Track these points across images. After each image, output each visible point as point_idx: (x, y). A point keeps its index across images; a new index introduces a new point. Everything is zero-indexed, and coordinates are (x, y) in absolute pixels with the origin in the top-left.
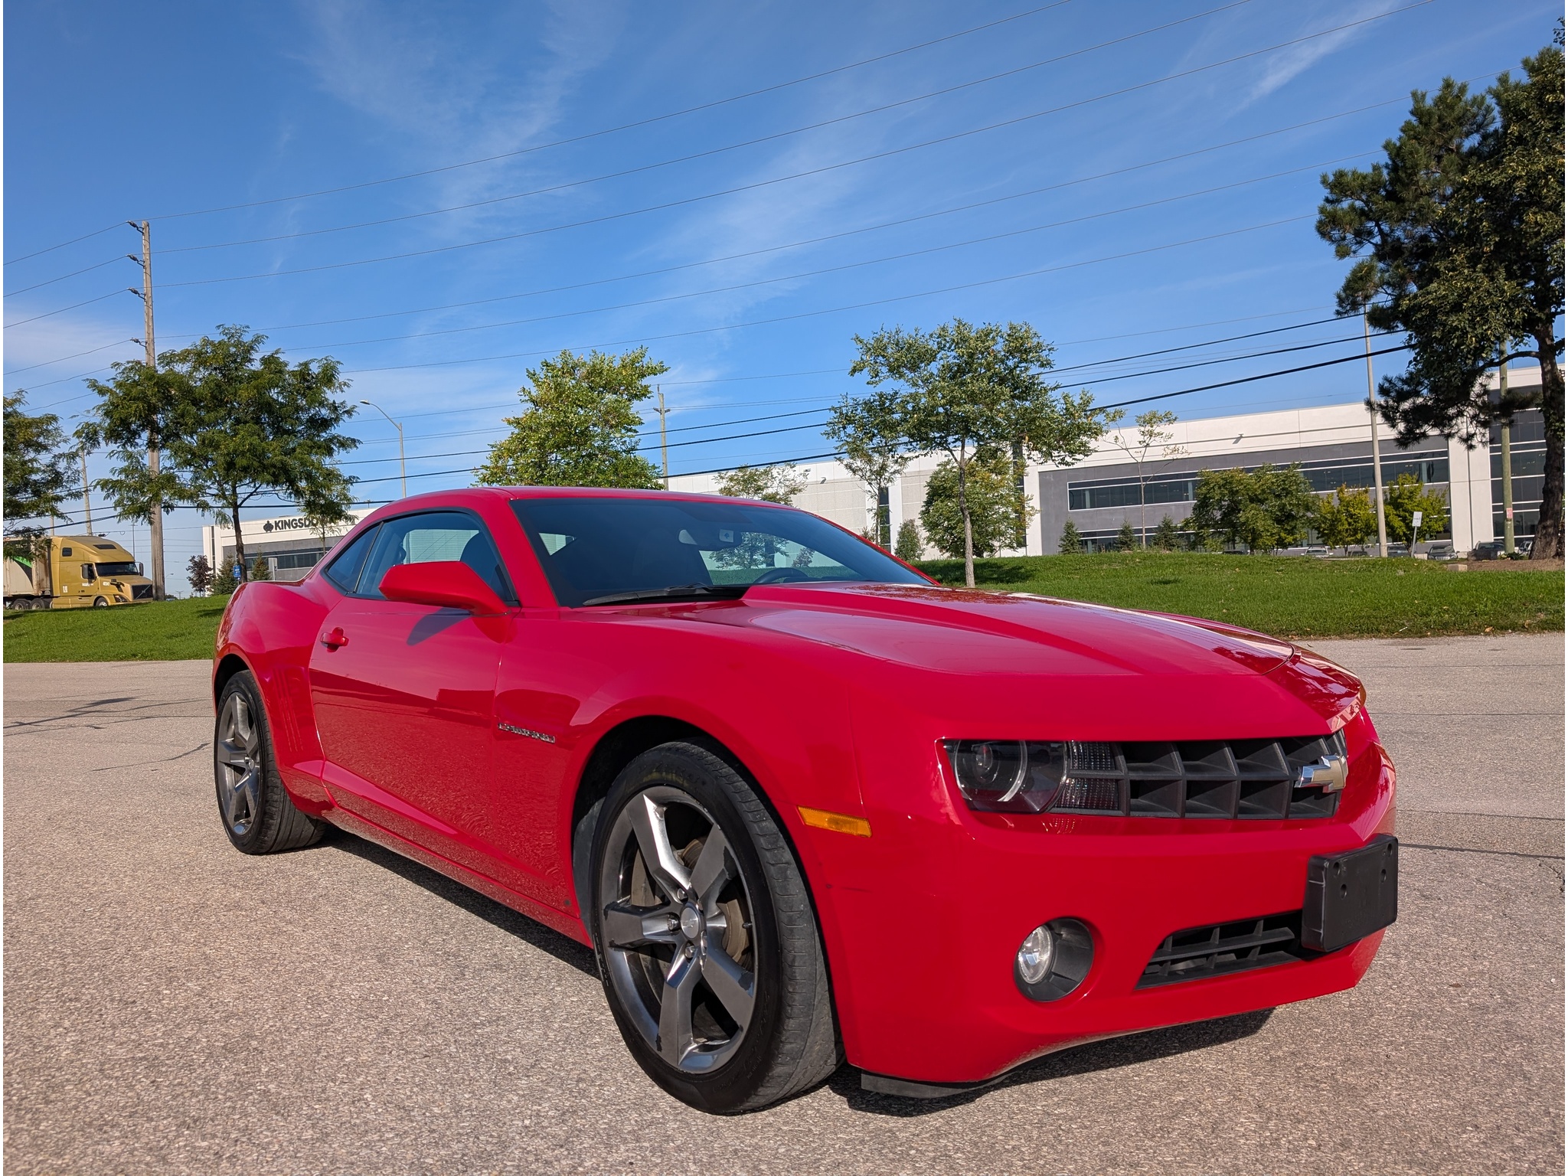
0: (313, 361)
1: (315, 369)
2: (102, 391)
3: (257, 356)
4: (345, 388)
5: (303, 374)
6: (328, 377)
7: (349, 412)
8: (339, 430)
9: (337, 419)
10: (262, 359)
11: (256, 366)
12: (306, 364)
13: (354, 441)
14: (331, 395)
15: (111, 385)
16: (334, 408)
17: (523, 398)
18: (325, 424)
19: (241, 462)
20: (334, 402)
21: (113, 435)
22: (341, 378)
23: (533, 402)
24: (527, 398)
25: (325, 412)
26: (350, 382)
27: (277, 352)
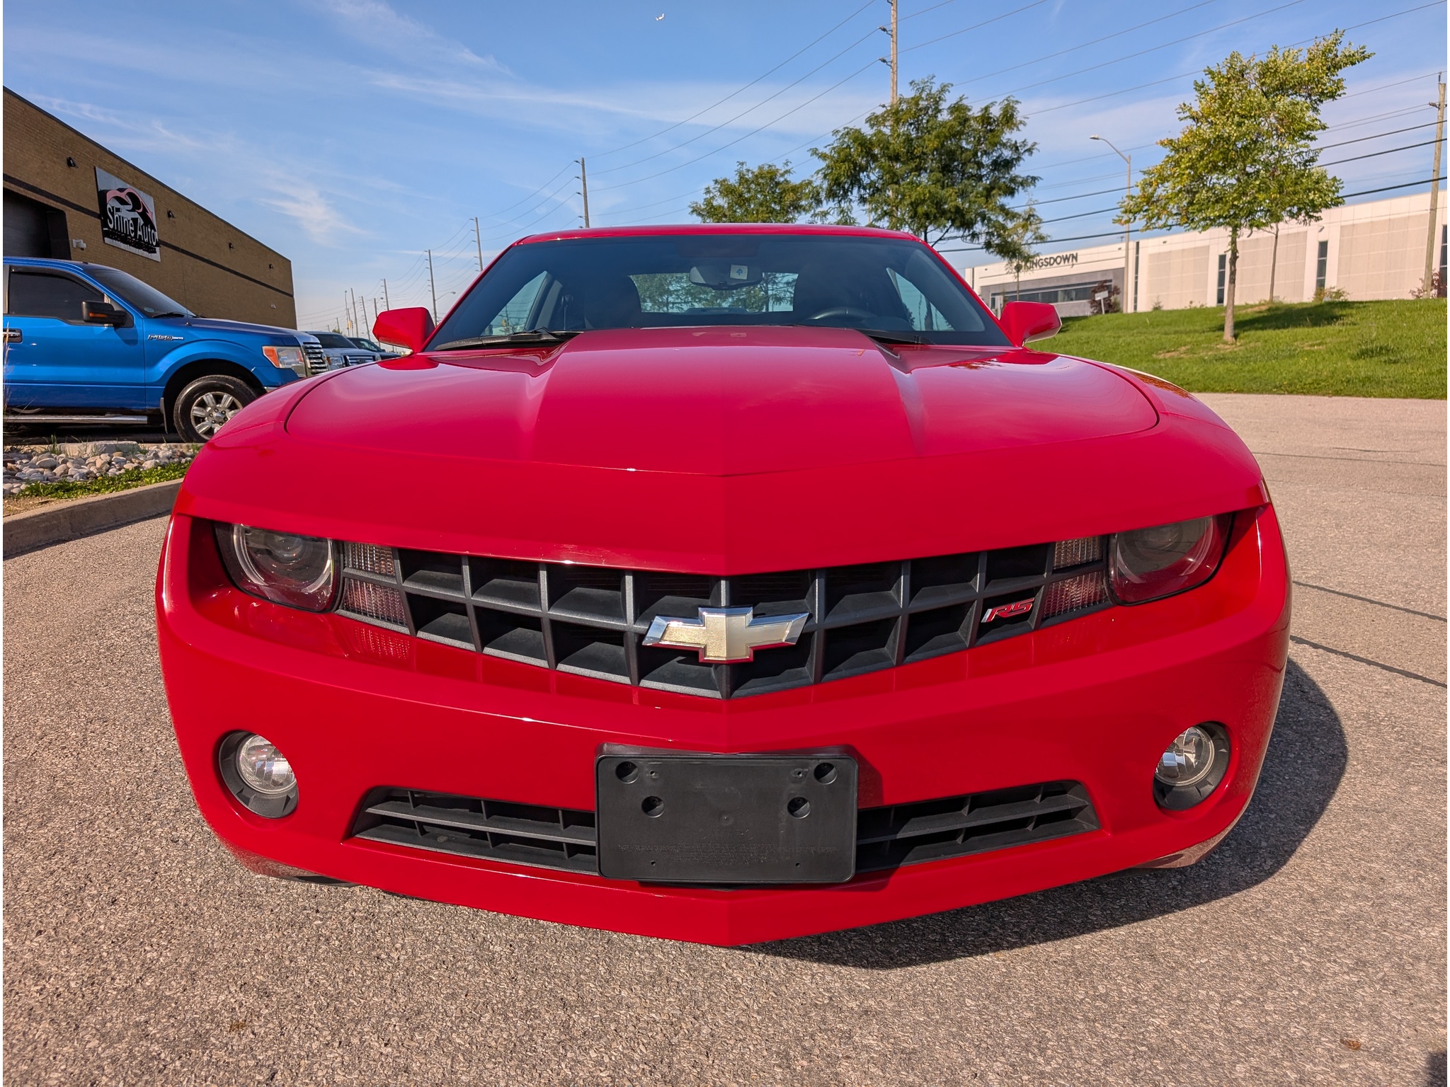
0: (993, 104)
1: (996, 112)
2: (823, 157)
3: (944, 106)
4: (1021, 127)
5: (986, 119)
6: (1008, 118)
7: (1030, 151)
8: (1019, 171)
9: (1018, 159)
10: (949, 108)
11: (944, 116)
12: (987, 109)
13: (1034, 179)
14: (1009, 136)
15: (827, 151)
16: (1015, 148)
17: (1182, 115)
18: (1008, 164)
19: (922, 209)
20: (1016, 142)
21: (831, 194)
22: (1019, 117)
23: (1193, 118)
24: (1188, 114)
25: (1007, 154)
26: (1026, 120)
27: (961, 99)
